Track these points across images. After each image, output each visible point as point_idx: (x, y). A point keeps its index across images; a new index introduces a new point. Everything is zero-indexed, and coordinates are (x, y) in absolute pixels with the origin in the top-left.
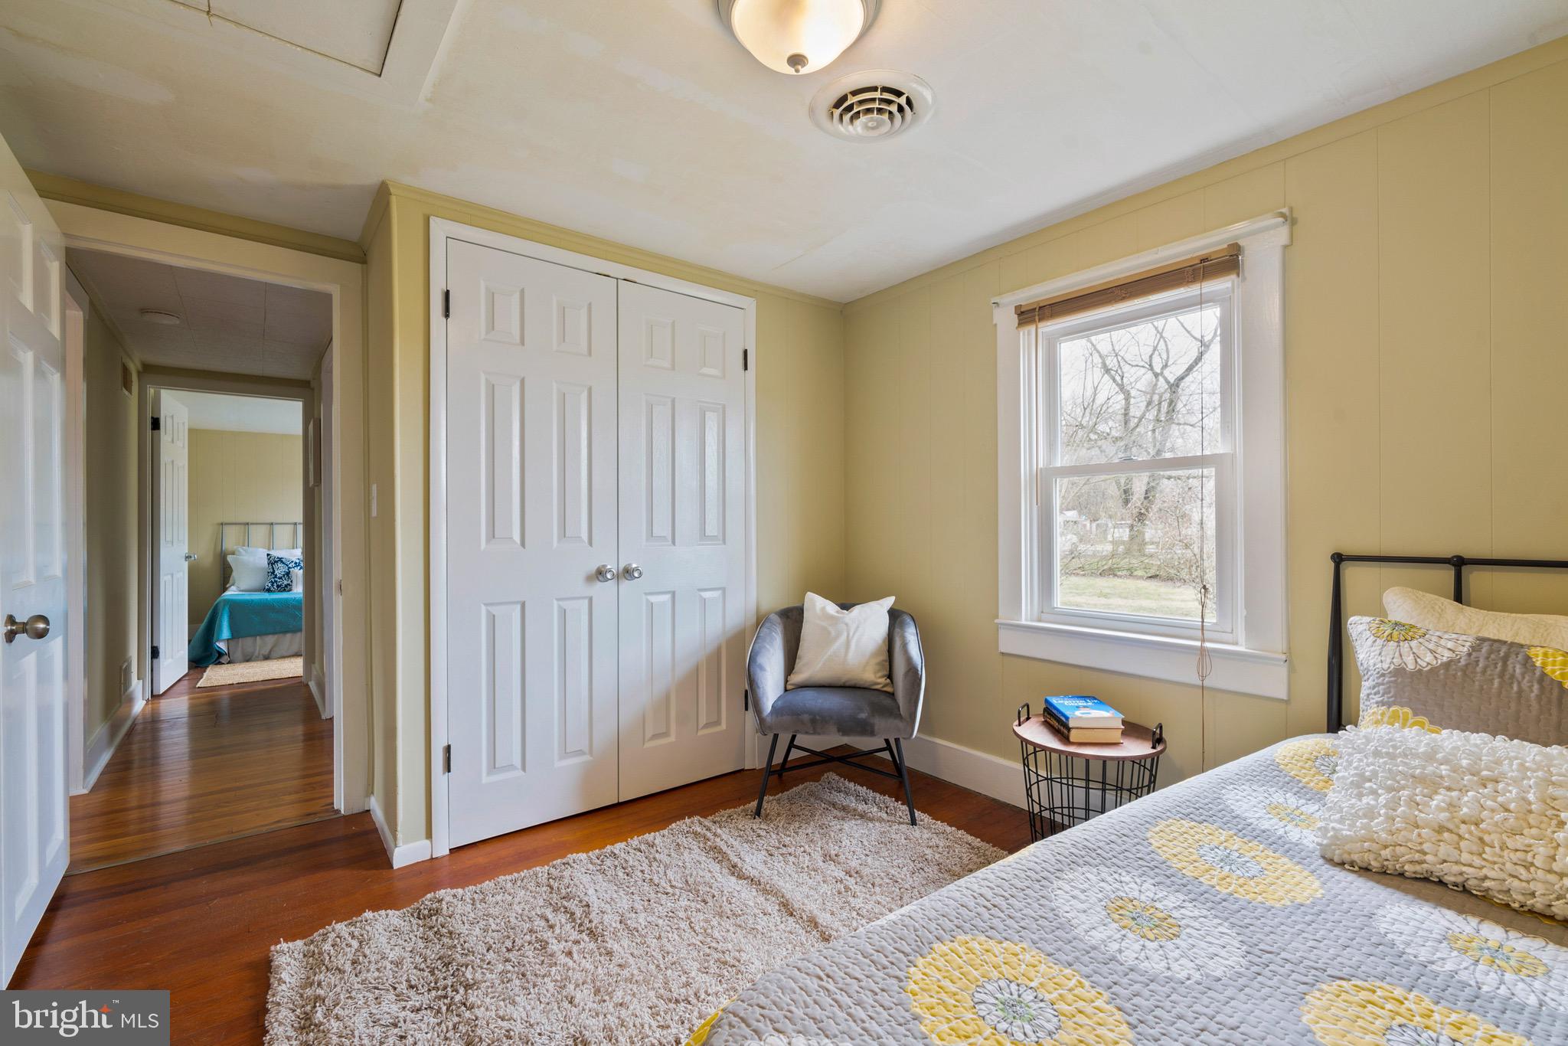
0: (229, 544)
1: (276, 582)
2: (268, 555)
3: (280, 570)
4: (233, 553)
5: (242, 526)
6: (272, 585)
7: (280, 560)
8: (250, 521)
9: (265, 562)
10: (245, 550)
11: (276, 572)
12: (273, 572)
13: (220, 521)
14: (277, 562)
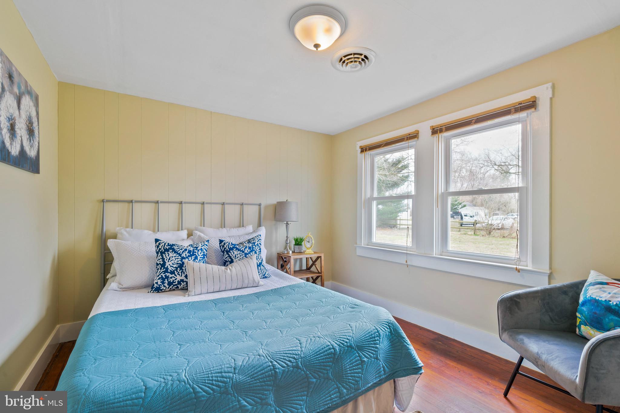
0: (110, 226)
1: (167, 277)
2: (157, 240)
3: (172, 261)
4: (115, 237)
5: (126, 204)
6: (163, 283)
7: (171, 248)
8: (134, 198)
9: (153, 249)
10: (128, 233)
11: (167, 264)
12: (163, 265)
13: (101, 198)
14: (167, 250)
